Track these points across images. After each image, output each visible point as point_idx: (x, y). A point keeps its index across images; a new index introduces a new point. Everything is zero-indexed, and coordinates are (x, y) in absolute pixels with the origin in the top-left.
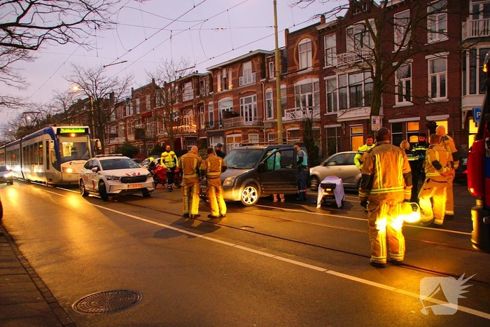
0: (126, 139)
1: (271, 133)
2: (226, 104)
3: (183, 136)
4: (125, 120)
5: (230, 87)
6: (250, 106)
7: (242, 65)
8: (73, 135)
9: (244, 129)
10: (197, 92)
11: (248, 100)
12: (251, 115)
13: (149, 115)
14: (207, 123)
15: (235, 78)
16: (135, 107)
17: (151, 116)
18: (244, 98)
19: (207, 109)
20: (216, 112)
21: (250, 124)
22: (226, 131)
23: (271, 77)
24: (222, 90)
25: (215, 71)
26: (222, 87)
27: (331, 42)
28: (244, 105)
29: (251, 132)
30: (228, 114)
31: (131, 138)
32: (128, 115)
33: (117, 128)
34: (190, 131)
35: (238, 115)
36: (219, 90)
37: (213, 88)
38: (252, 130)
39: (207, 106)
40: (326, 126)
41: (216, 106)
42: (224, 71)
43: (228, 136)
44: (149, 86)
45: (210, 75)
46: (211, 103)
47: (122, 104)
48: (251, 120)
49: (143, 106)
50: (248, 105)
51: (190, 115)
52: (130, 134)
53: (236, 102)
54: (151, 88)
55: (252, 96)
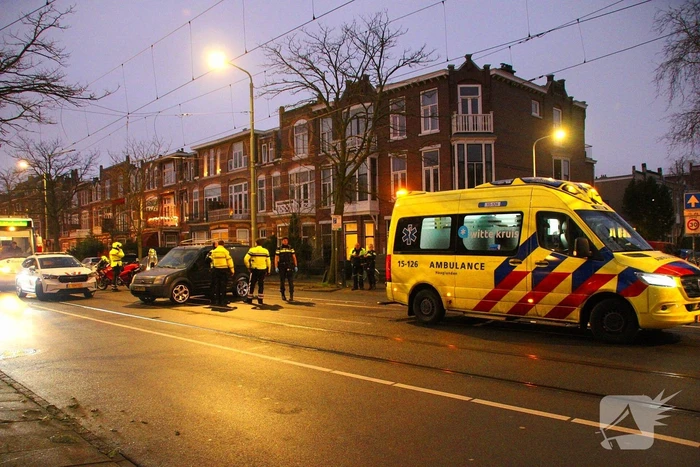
0: (91, 233)
1: (263, 229)
2: (214, 192)
3: (161, 229)
4: (90, 208)
5: (219, 171)
6: (240, 196)
7: (231, 146)
8: (12, 229)
9: (231, 225)
10: (180, 176)
11: (238, 189)
12: (241, 207)
13: (121, 202)
14: (190, 215)
15: (224, 161)
16: (104, 192)
17: (124, 202)
18: (233, 186)
19: (191, 197)
20: (201, 202)
21: (239, 218)
22: (211, 225)
23: (264, 162)
24: (209, 175)
25: (202, 151)
26: (208, 171)
27: (327, 125)
28: (233, 194)
29: (240, 228)
30: (215, 205)
31: (98, 231)
32: (94, 201)
33: (80, 217)
34: (170, 224)
35: (227, 207)
36: (206, 174)
37: (198, 171)
38: (241, 225)
39: (191, 195)
40: (320, 222)
41: (202, 193)
42: (212, 151)
43: (213, 232)
44: (122, 164)
45: (195, 155)
46: (196, 190)
47: (87, 185)
48: (241, 212)
49: (114, 191)
50: (238, 194)
51: (171, 204)
52: (96, 225)
53: (225, 190)
54: (126, 167)
55: (243, 184)
